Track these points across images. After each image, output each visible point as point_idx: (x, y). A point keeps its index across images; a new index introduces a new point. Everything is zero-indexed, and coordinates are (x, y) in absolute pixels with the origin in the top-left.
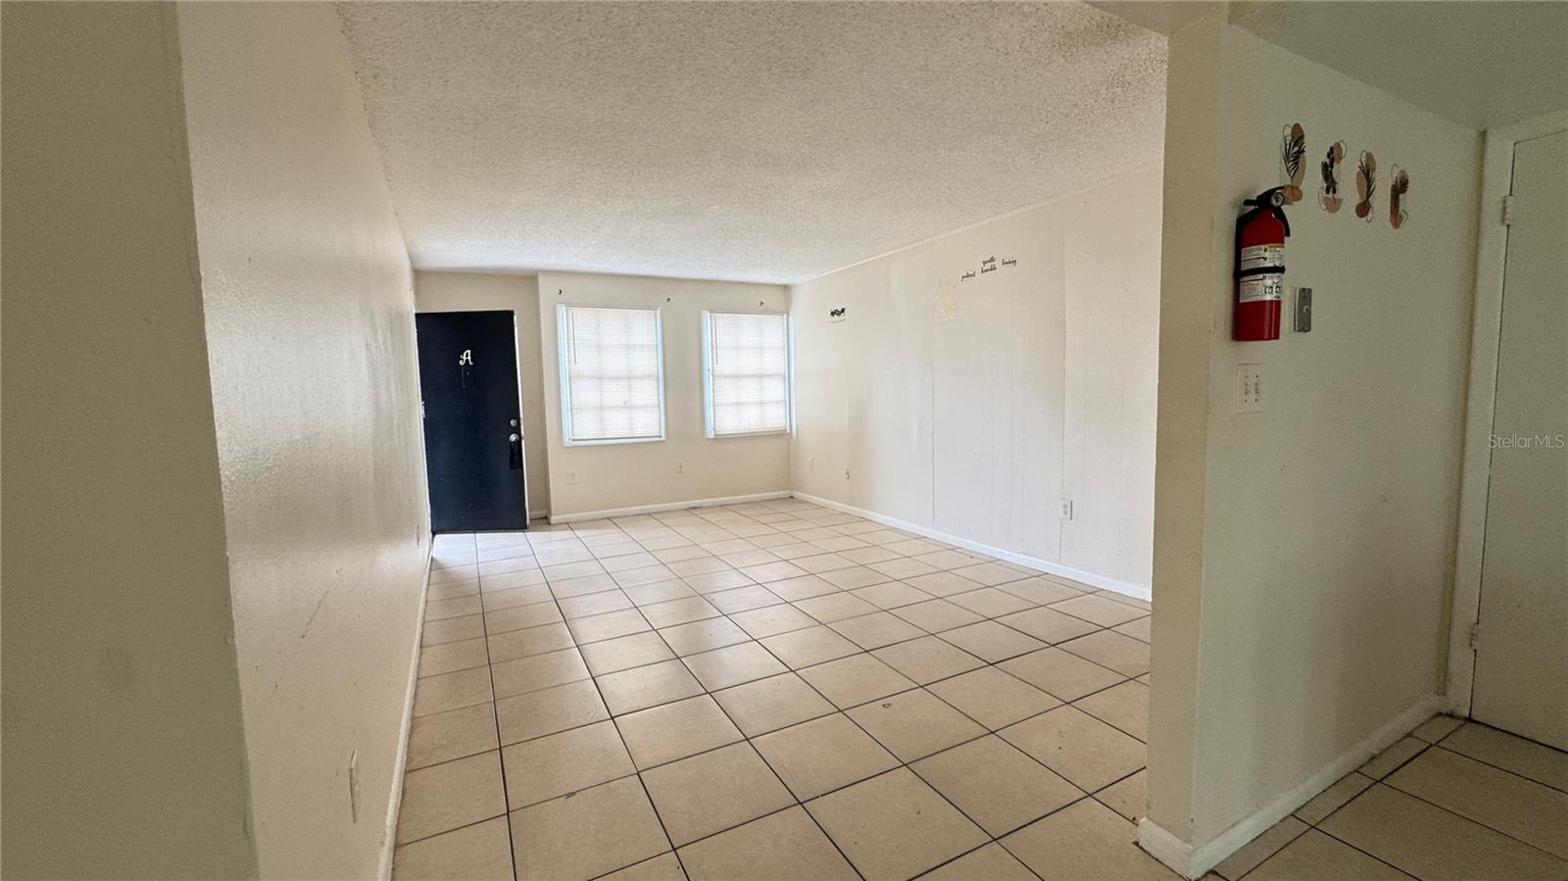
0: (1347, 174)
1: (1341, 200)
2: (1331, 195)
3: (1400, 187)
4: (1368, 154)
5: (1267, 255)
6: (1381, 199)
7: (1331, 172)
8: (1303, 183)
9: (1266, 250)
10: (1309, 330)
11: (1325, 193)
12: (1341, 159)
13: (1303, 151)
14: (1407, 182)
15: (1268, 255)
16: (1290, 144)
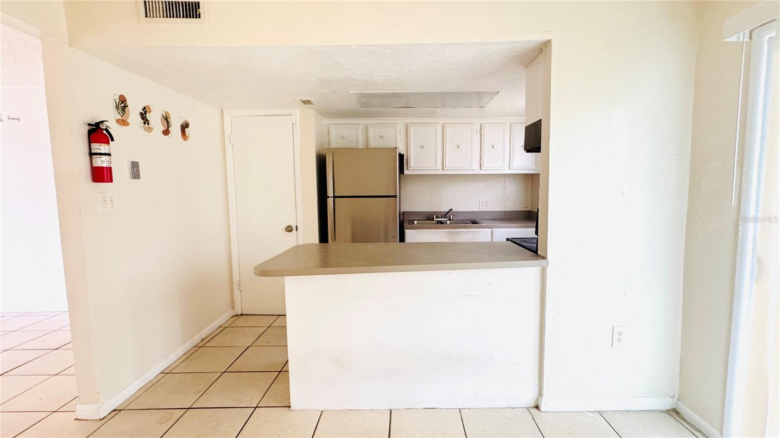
0: (155, 118)
1: (153, 128)
2: (146, 125)
3: (184, 127)
4: (165, 112)
5: (100, 148)
6: (175, 129)
7: (146, 117)
8: (129, 118)
9: (100, 146)
10: (140, 178)
11: (143, 125)
12: (150, 112)
13: (127, 106)
14: (188, 124)
15: (102, 148)
16: (119, 103)
